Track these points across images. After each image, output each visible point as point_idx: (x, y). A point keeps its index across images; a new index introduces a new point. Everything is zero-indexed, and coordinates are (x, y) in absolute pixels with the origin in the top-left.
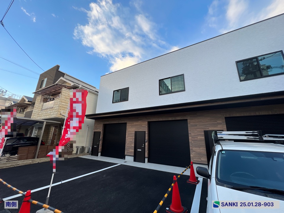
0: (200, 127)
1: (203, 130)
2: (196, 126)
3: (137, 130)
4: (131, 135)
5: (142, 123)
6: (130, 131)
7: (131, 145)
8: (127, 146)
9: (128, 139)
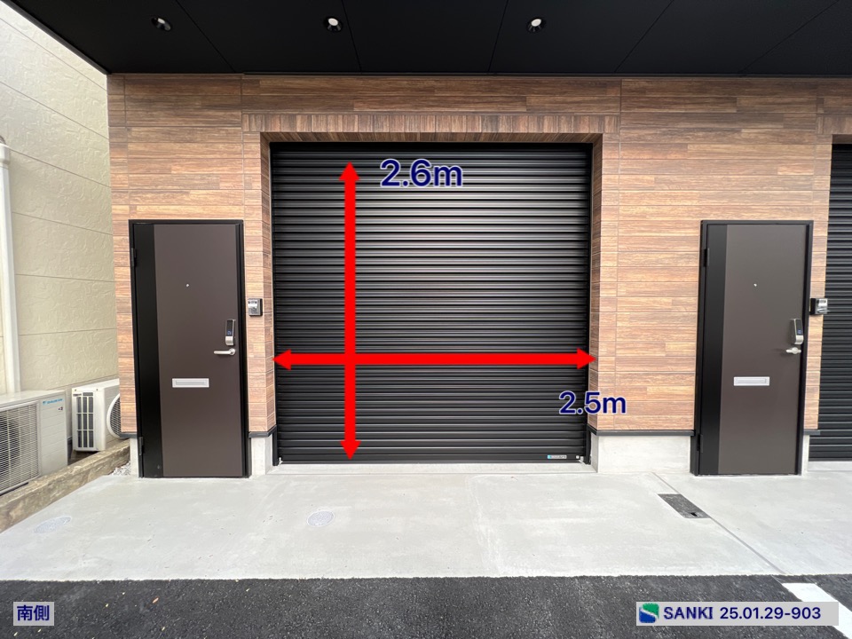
3: (725, 209)
4: (653, 257)
5: (775, 147)
6: (644, 215)
7: (662, 346)
8: (620, 353)
9: (622, 291)
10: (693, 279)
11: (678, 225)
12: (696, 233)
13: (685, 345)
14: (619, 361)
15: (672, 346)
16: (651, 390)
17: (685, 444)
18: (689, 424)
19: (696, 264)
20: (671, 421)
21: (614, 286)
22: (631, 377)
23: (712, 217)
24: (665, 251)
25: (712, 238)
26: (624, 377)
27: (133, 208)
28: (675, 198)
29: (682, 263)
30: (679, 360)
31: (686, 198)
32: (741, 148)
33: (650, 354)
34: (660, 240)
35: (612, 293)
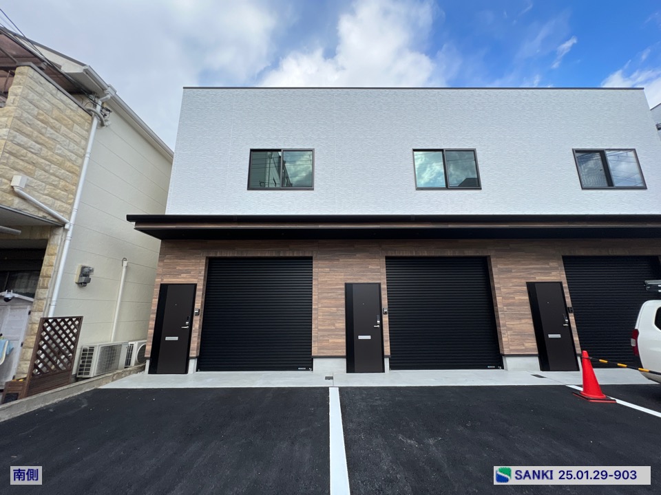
0: (519, 274)
1: (524, 281)
2: (510, 271)
3: (353, 279)
4: (330, 295)
5: (367, 260)
6: (326, 281)
7: (334, 325)
8: (320, 327)
9: (320, 306)
10: (343, 302)
11: (337, 284)
12: (344, 287)
13: (342, 324)
14: (319, 330)
15: (337, 325)
16: (331, 341)
17: (344, 362)
18: (345, 354)
19: (344, 297)
20: (339, 352)
21: (317, 304)
22: (323, 336)
23: (348, 282)
24: (334, 292)
25: (349, 288)
26: (321, 336)
27: (162, 280)
28: (336, 275)
29: (339, 297)
30: (340, 330)
31: (339, 275)
32: (357, 260)
33: (330, 328)
34: (332, 289)
35: (317, 307)
